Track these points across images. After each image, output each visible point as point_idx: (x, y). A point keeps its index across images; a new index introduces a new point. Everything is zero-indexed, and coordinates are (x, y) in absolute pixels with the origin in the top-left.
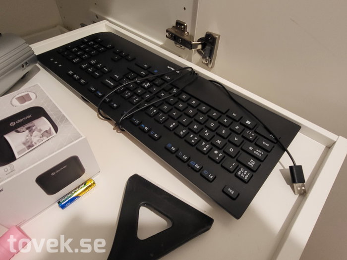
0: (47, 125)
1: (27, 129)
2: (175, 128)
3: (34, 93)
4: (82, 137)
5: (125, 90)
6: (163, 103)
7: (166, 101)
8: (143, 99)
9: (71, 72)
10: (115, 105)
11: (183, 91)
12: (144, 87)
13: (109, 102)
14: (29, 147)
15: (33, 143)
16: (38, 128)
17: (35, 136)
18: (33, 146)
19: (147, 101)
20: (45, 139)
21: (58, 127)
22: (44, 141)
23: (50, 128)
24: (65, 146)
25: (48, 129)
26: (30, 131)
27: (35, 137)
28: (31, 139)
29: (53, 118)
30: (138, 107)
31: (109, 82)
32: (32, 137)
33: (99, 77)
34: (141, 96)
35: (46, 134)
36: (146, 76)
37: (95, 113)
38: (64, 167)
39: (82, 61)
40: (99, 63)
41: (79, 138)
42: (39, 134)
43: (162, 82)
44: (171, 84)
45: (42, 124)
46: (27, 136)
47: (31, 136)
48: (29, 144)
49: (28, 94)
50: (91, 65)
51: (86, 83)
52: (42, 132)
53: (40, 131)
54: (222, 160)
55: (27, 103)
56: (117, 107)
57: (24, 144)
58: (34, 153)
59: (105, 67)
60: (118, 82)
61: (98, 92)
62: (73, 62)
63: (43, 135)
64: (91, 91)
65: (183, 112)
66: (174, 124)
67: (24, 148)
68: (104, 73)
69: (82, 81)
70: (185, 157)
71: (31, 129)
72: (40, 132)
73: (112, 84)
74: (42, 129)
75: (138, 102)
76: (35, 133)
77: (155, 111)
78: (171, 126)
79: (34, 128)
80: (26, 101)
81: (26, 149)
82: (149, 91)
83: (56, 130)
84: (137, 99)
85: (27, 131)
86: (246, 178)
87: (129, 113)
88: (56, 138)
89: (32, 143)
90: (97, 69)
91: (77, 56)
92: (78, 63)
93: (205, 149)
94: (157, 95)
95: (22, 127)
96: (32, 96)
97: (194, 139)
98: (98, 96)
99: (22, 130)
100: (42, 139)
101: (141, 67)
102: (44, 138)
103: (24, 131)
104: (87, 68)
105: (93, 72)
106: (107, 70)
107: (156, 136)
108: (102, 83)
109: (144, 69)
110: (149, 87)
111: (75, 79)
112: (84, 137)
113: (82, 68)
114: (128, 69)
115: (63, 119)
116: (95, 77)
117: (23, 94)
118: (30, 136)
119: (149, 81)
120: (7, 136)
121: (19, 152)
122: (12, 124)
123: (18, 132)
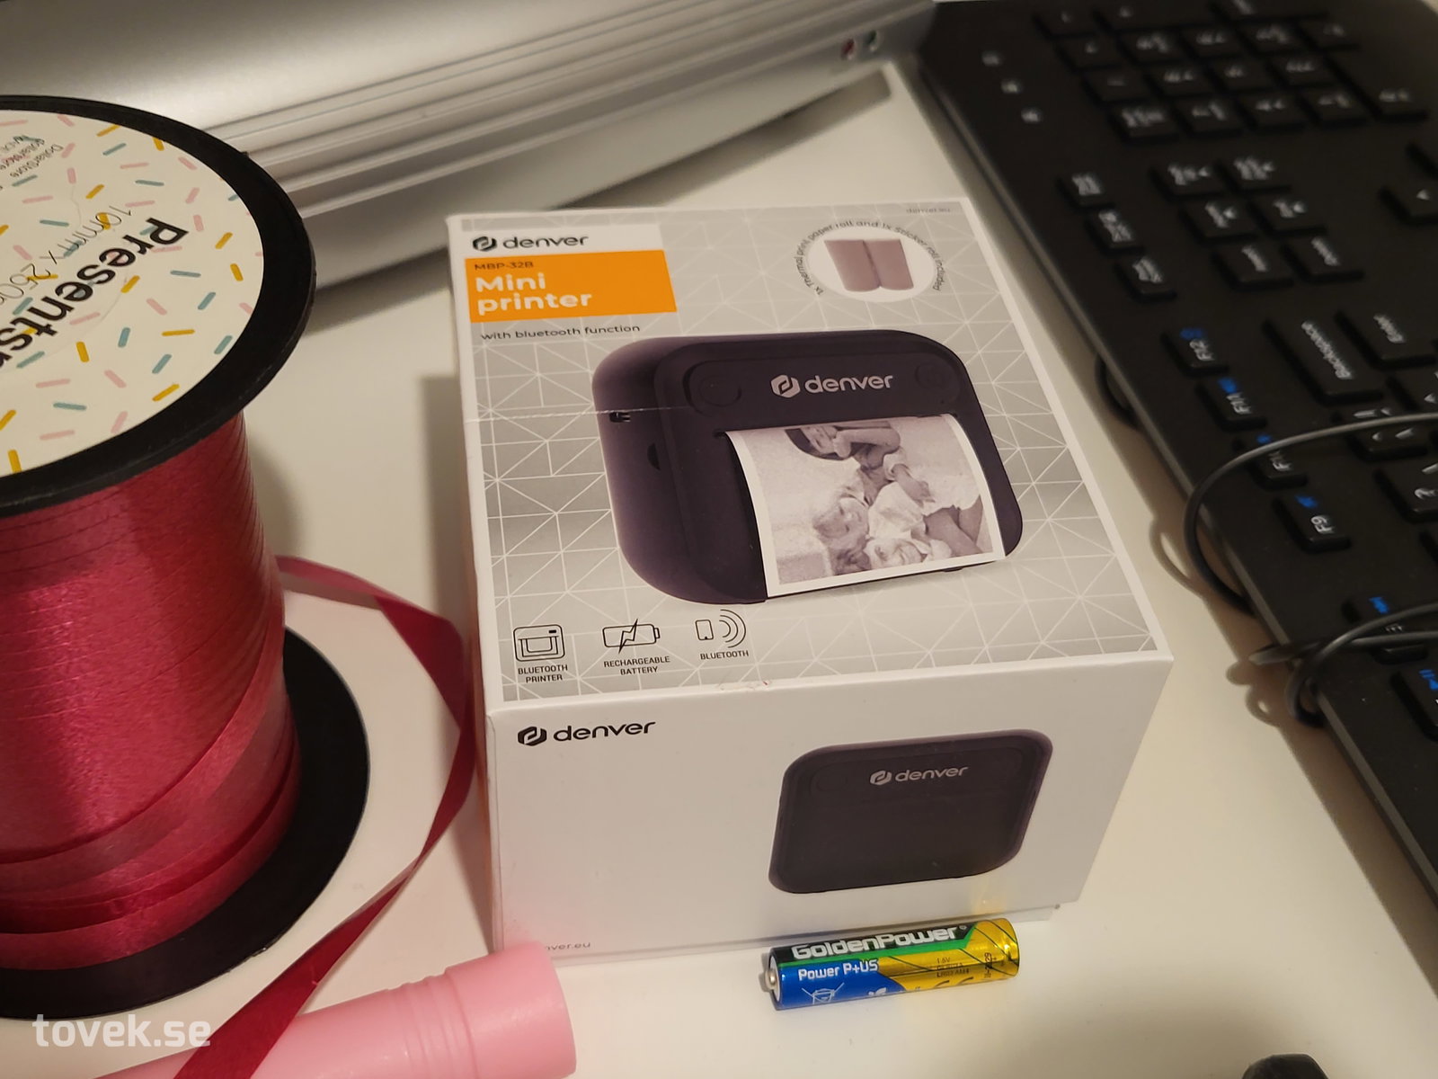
1: (858, 449)
3: (933, 253)
4: (1151, 646)
9: (1087, 185)
10: (1320, 524)
13: (1286, 482)
14: (848, 560)
15: (870, 550)
16: (916, 474)
17: (889, 514)
18: (865, 565)
20: (940, 557)
21: (1026, 522)
22: (927, 566)
23: (978, 505)
24: (1039, 656)
25: (965, 505)
26: (864, 469)
27: (890, 518)
28: (861, 519)
31: (1326, 348)
32: (872, 513)
33: (1264, 285)
35: (951, 527)
38: (951, 772)
39: (1186, 133)
40: (1289, 193)
41: (1131, 646)
42: (916, 513)
46: (848, 493)
47: (869, 501)
48: (848, 542)
49: (897, 245)
50: (1229, 187)
51: (1169, 295)
52: (930, 509)
55: (882, 295)
56: (1327, 546)
57: (823, 529)
58: (863, 610)
59: (1324, 232)
61: (1228, 384)
62: (1119, 127)
64: (1181, 357)
67: (818, 556)
68: (1300, 269)
69: (1146, 270)
71: (873, 459)
72: (920, 502)
73: (1343, 372)
74: (934, 486)
76: (890, 496)
79: (890, 461)
80: (876, 283)
81: (828, 566)
83: (1012, 537)
85: (853, 464)
87: (1408, 625)
88: (1000, 580)
89: (863, 542)
90: (1261, 226)
91: (1156, 94)
92: (1150, 138)
95: (829, 428)
96: (919, 264)
98: (1218, 410)
99: (828, 447)
100: (923, 548)
102: (937, 546)
103: (833, 456)
104: (1199, 194)
105: (1235, 237)
106: (1330, 259)
108: (1274, 335)
111: (1099, 236)
112: (1163, 655)
113: (1162, 184)
115: (1065, 482)
116: (1231, 276)
117: (869, 233)
118: (861, 496)
120: (742, 443)
121: (788, 566)
122: (784, 386)
123: (804, 444)
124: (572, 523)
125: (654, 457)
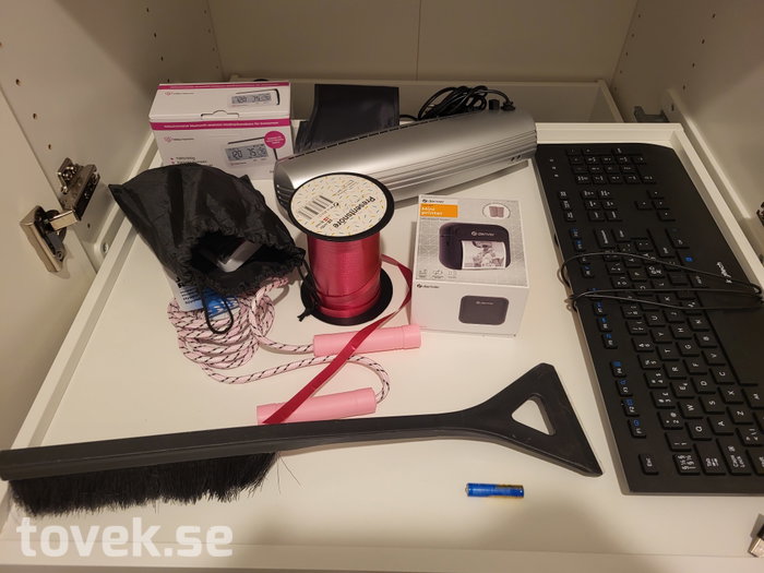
0: (502, 255)
1: (484, 246)
2: (645, 351)
3: (509, 211)
4: (526, 285)
5: (618, 261)
6: (657, 310)
7: (664, 312)
8: (633, 287)
9: (563, 194)
10: (588, 273)
11: (704, 314)
12: (648, 273)
13: (584, 264)
14: (477, 265)
16: (493, 252)
18: (480, 266)
19: (636, 294)
20: (494, 266)
21: (511, 262)
22: (491, 267)
23: (503, 258)
25: (501, 258)
26: (484, 250)
27: (487, 259)
28: (482, 258)
29: (512, 250)
30: (616, 294)
31: (605, 236)
32: (484, 257)
33: (596, 221)
34: (633, 282)
35: (497, 261)
36: (666, 257)
37: (557, 267)
38: (491, 303)
39: (592, 183)
40: (611, 200)
41: (523, 285)
42: (491, 258)
43: (685, 281)
44: (696, 292)
45: (499, 249)
46: (480, 254)
47: (484, 255)
48: (478, 262)
50: (598, 197)
51: (573, 221)
52: (494, 258)
53: (493, 255)
54: (673, 428)
55: (497, 218)
56: (588, 277)
57: (474, 259)
58: (477, 273)
59: (615, 210)
60: (617, 243)
61: (579, 242)
62: (576, 180)
63: (493, 261)
64: (571, 234)
65: (683, 357)
66: (648, 345)
67: (472, 264)
68: (607, 218)
69: (570, 215)
70: (625, 390)
71: (487, 248)
73: (606, 242)
74: (496, 254)
75: (622, 287)
76: (488, 255)
77: (635, 313)
78: (642, 345)
79: (489, 249)
80: (497, 215)
81: (474, 265)
82: (651, 283)
83: (507, 265)
84: (624, 283)
86: (685, 468)
87: (598, 294)
88: (503, 272)
89: (481, 262)
90: (601, 207)
91: (589, 173)
92: (582, 184)
93: (661, 401)
94: (658, 296)
95: (480, 242)
96: (506, 213)
97: (658, 379)
98: (575, 247)
99: (479, 245)
100: (491, 264)
101: (670, 240)
102: (494, 264)
103: (479, 247)
104: (589, 198)
105: (594, 209)
106: (615, 216)
107: (610, 342)
108: (594, 232)
109: (672, 244)
110: (657, 277)
111: (562, 205)
112: (528, 288)
113: (582, 194)
114: (648, 231)
115: (521, 257)
116: (589, 218)
117: (497, 206)
119: (664, 268)
120: (463, 243)
121: (467, 265)
122: (474, 233)
123: (475, 244)
124: (431, 253)
125: (448, 244)
